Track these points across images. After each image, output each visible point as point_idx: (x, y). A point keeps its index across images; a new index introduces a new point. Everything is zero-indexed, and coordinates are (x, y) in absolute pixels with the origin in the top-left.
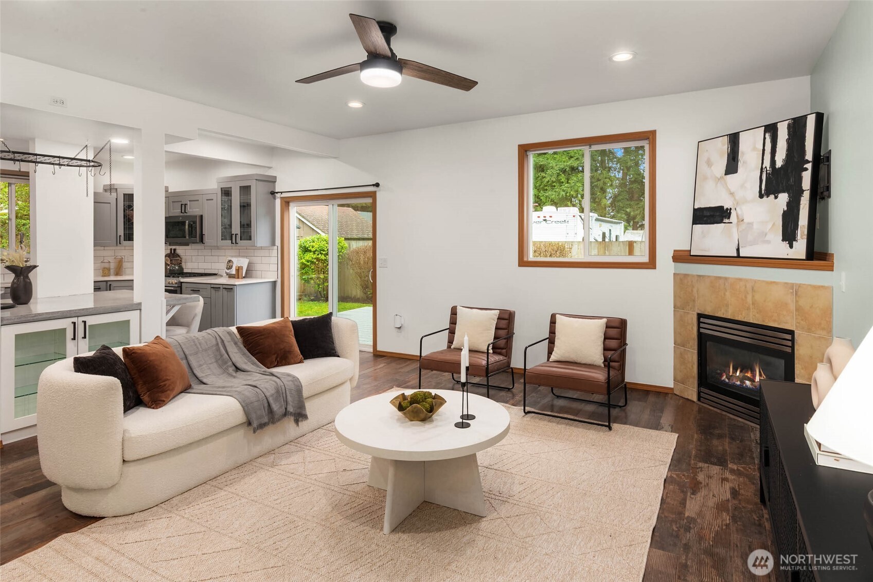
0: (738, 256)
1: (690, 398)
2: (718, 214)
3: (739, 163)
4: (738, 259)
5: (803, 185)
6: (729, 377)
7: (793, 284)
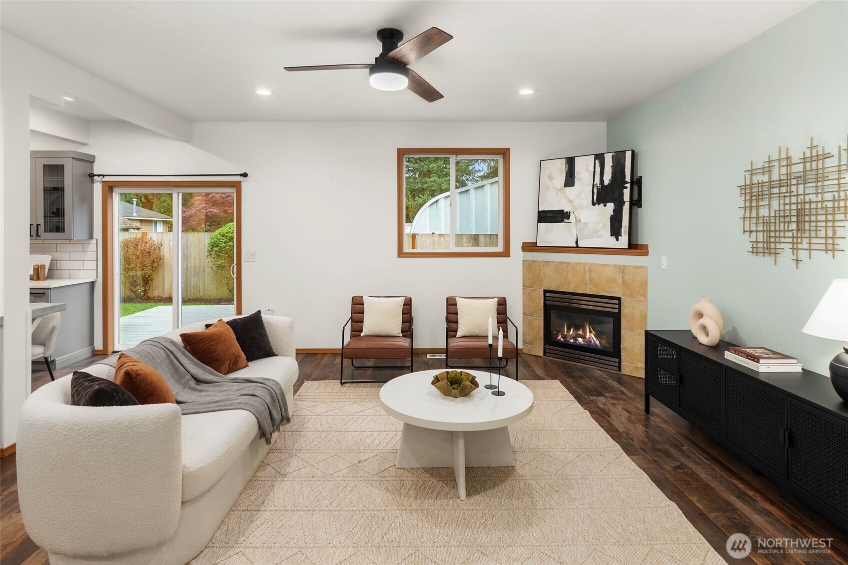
0: (577, 247)
1: (537, 354)
2: (559, 215)
3: (575, 179)
4: (577, 249)
5: (624, 198)
6: (564, 337)
7: (620, 265)
